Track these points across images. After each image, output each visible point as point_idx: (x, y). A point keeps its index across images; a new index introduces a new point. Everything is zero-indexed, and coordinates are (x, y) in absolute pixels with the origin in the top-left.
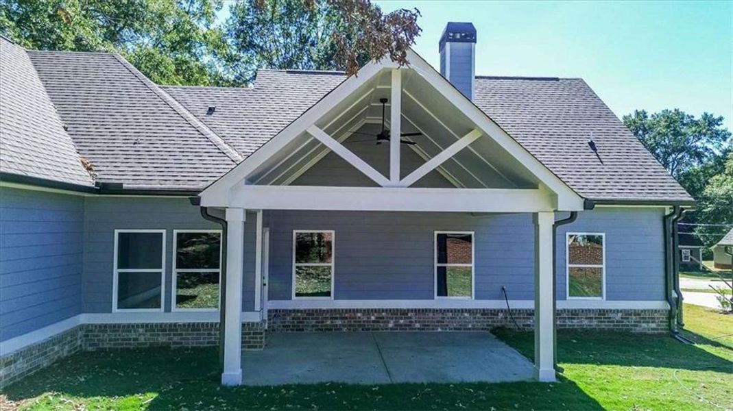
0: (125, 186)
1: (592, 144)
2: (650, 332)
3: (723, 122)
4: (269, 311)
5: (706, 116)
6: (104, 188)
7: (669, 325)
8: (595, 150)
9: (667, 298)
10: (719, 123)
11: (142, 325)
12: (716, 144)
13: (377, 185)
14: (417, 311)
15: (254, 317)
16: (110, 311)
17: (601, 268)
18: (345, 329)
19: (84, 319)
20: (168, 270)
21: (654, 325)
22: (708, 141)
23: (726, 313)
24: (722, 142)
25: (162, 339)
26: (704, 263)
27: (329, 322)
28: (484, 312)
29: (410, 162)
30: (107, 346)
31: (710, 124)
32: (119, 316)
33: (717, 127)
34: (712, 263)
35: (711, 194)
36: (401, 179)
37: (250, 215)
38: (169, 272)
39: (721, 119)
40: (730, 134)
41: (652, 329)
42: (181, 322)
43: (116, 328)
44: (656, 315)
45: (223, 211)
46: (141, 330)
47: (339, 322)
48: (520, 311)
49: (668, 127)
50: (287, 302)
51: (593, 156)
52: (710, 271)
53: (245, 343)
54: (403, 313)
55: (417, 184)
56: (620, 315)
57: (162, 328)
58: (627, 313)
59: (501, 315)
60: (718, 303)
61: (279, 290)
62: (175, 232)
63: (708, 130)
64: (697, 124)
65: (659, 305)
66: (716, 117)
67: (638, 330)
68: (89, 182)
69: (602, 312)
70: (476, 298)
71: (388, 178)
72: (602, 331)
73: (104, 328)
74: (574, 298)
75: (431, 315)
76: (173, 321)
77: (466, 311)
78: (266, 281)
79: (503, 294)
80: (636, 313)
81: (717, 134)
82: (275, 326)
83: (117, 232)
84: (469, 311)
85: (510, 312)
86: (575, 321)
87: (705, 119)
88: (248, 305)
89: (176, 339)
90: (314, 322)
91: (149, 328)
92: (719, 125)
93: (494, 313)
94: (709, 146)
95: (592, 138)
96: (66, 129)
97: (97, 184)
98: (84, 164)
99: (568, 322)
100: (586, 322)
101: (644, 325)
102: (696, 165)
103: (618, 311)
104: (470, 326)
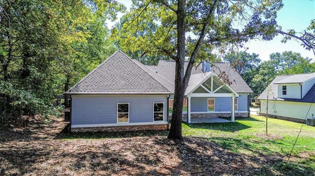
1: (234, 80)
3: (259, 56)
5: (253, 54)
7: (248, 116)
8: (235, 81)
9: (248, 111)
10: (258, 56)
12: (256, 64)
13: (209, 93)
14: (205, 114)
17: (237, 105)
22: (254, 62)
23: (258, 116)
24: (258, 63)
26: (252, 103)
28: (216, 114)
29: (214, 89)
31: (255, 57)
33: (257, 58)
34: (255, 103)
35: (254, 81)
36: (213, 92)
39: (258, 55)
40: (261, 60)
44: (246, 114)
45: (188, 97)
48: (223, 114)
49: (242, 58)
51: (235, 83)
52: (254, 106)
54: (202, 114)
55: (215, 93)
58: (241, 113)
59: (219, 114)
60: (257, 113)
63: (254, 59)
64: (251, 57)
65: (247, 112)
66: (257, 54)
69: (237, 113)
70: (215, 111)
71: (211, 92)
72: (237, 117)
75: (207, 115)
77: (213, 114)
79: (220, 110)
80: (243, 113)
81: (257, 60)
84: (214, 114)
85: (221, 114)
87: (253, 55)
92: (257, 57)
93: (218, 114)
94: (254, 64)
95: (234, 79)
101: (244, 116)
102: (250, 71)
103: (240, 113)
104: (214, 116)
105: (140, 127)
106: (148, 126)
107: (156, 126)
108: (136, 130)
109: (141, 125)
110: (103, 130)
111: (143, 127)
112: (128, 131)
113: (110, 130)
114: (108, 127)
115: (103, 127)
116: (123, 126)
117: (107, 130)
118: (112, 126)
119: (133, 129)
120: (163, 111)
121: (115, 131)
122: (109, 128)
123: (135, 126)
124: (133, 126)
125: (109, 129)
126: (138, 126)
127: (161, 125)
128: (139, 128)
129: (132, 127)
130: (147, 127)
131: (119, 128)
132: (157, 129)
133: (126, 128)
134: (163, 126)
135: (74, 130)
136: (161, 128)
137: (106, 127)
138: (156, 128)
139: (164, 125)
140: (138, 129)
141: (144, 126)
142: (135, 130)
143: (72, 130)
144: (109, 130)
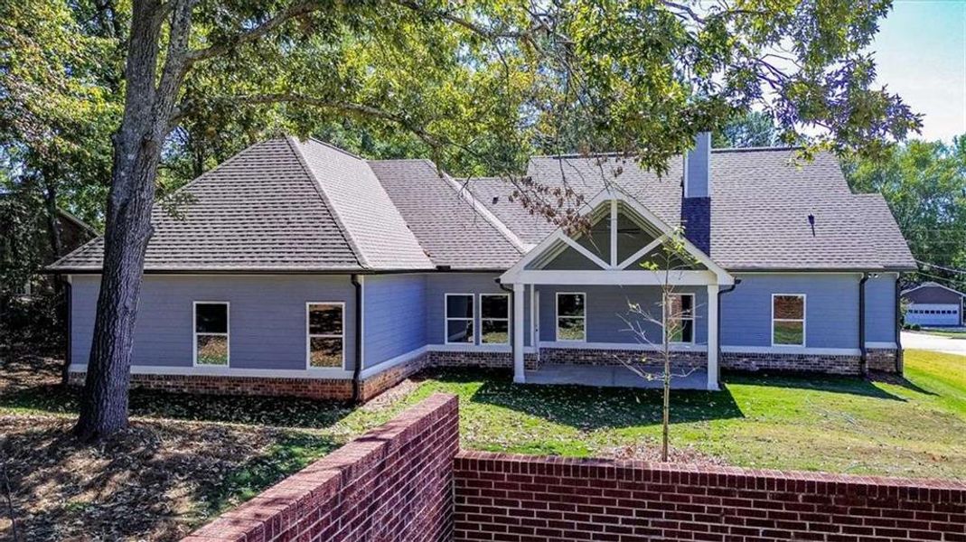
0: (452, 267)
1: (811, 218)
2: (843, 373)
4: (541, 349)
6: (440, 269)
7: (861, 369)
8: (812, 223)
11: (463, 353)
15: (531, 350)
16: (443, 343)
17: (802, 323)
18: (594, 363)
19: (430, 348)
20: (477, 319)
21: (847, 368)
25: (475, 362)
27: (583, 358)
30: (443, 364)
32: (449, 346)
36: (618, 264)
37: (527, 287)
38: (477, 320)
41: (846, 371)
42: (485, 351)
43: (448, 354)
44: (849, 360)
45: (512, 285)
46: (462, 356)
47: (590, 358)
48: (731, 354)
50: (553, 343)
51: (809, 229)
53: (526, 367)
55: (628, 268)
56: (817, 359)
57: (473, 355)
58: (824, 358)
61: (547, 334)
62: (481, 295)
65: (853, 352)
67: (832, 371)
68: (433, 267)
69: (801, 357)
71: (610, 264)
72: (801, 371)
73: (441, 354)
74: (778, 345)
76: (481, 351)
77: (687, 353)
78: (538, 328)
80: (831, 358)
82: (545, 359)
83: (446, 295)
84: (690, 353)
86: (778, 363)
88: (527, 342)
89: (483, 362)
90: (572, 357)
91: (467, 355)
95: (812, 213)
96: (408, 227)
97: (437, 267)
98: (425, 253)
99: (771, 364)
100: (787, 364)
101: (839, 368)
103: (815, 356)
104: (690, 364)
105: (260, 383)
106: (289, 381)
107: (316, 384)
108: (250, 393)
109: (263, 379)
110: (152, 387)
111: (273, 385)
112: (224, 393)
113: (173, 387)
114: (168, 378)
115: (151, 377)
116: (208, 379)
117: (163, 388)
118: (177, 376)
119: (239, 388)
120: (341, 333)
121: (185, 390)
122: (170, 380)
123: (247, 380)
124: (240, 381)
125: (168, 383)
126: (255, 380)
127: (333, 382)
128: (259, 386)
129: (235, 383)
130: (284, 387)
131: (197, 384)
132: (318, 395)
133: (217, 384)
134: (337, 385)
135: (76, 380)
136: (331, 391)
137: (159, 378)
138: (315, 391)
139: (343, 382)
140: (254, 389)
141: (274, 381)
142: (247, 392)
143: (70, 378)
144: (169, 386)
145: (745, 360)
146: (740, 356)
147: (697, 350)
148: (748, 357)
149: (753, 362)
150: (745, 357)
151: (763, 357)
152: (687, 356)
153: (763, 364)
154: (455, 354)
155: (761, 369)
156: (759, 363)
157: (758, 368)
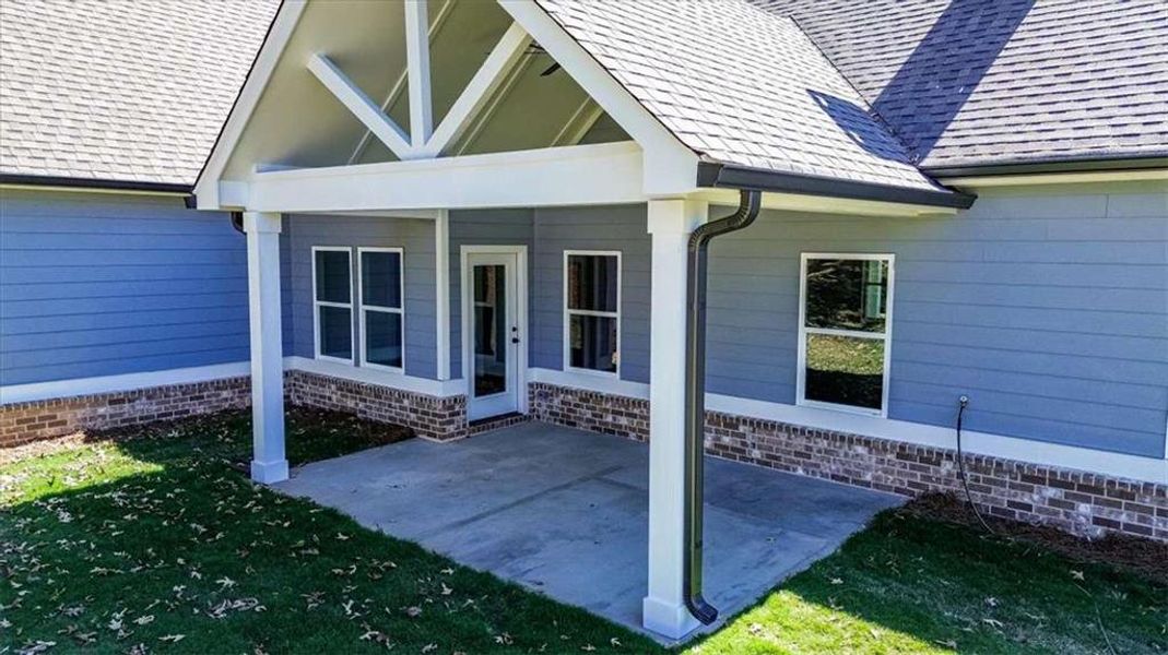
4: (531, 385)
11: (334, 381)
14: (756, 425)
16: (312, 356)
20: (357, 306)
25: (350, 403)
27: (610, 418)
28: (904, 451)
30: (309, 402)
32: (322, 364)
38: (357, 308)
46: (333, 387)
48: (1000, 466)
54: (730, 423)
57: (350, 388)
59: (947, 465)
62: (360, 250)
70: (893, 415)
75: (783, 436)
77: (861, 440)
78: (520, 334)
83: (314, 249)
84: (868, 442)
89: (361, 406)
90: (589, 414)
91: (338, 384)
93: (930, 456)
104: (868, 477)
145: (1051, 492)
146: (1034, 477)
147: (891, 437)
148: (1069, 486)
149: (1084, 508)
150: (1054, 483)
151: (1123, 492)
152: (860, 450)
153: (1123, 518)
154: (323, 381)
155: (1109, 536)
156: (1106, 513)
157: (1099, 531)
